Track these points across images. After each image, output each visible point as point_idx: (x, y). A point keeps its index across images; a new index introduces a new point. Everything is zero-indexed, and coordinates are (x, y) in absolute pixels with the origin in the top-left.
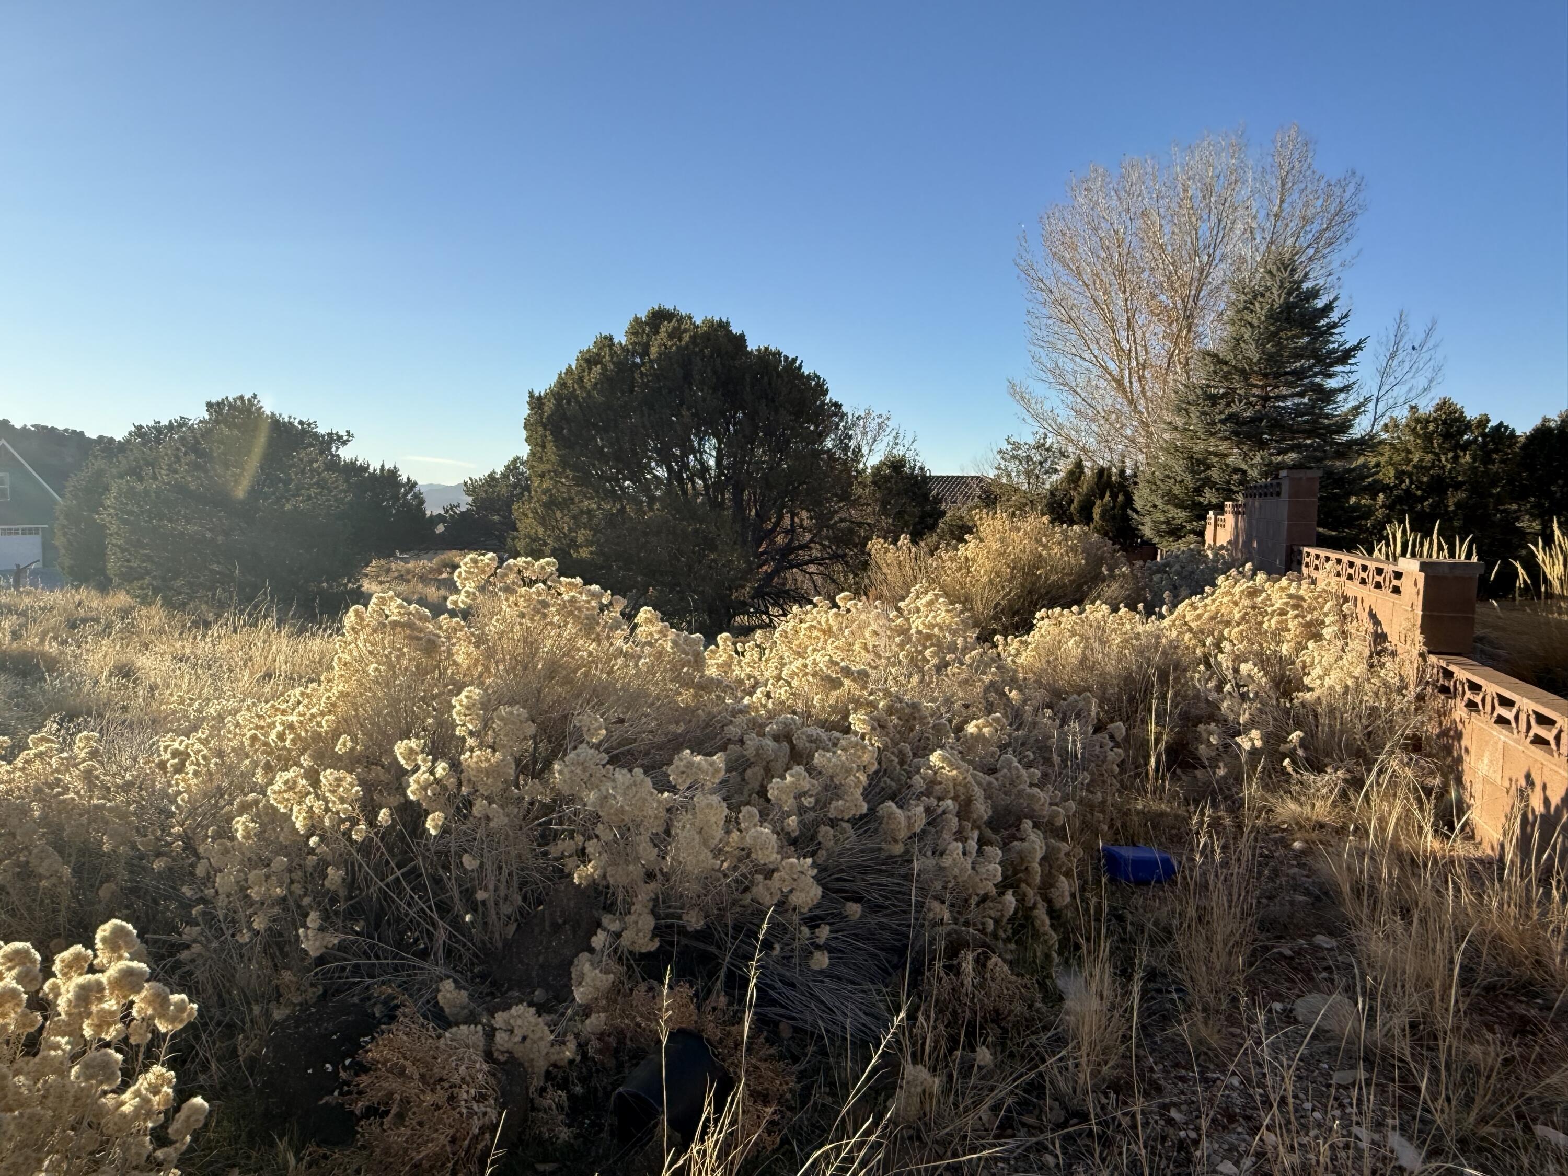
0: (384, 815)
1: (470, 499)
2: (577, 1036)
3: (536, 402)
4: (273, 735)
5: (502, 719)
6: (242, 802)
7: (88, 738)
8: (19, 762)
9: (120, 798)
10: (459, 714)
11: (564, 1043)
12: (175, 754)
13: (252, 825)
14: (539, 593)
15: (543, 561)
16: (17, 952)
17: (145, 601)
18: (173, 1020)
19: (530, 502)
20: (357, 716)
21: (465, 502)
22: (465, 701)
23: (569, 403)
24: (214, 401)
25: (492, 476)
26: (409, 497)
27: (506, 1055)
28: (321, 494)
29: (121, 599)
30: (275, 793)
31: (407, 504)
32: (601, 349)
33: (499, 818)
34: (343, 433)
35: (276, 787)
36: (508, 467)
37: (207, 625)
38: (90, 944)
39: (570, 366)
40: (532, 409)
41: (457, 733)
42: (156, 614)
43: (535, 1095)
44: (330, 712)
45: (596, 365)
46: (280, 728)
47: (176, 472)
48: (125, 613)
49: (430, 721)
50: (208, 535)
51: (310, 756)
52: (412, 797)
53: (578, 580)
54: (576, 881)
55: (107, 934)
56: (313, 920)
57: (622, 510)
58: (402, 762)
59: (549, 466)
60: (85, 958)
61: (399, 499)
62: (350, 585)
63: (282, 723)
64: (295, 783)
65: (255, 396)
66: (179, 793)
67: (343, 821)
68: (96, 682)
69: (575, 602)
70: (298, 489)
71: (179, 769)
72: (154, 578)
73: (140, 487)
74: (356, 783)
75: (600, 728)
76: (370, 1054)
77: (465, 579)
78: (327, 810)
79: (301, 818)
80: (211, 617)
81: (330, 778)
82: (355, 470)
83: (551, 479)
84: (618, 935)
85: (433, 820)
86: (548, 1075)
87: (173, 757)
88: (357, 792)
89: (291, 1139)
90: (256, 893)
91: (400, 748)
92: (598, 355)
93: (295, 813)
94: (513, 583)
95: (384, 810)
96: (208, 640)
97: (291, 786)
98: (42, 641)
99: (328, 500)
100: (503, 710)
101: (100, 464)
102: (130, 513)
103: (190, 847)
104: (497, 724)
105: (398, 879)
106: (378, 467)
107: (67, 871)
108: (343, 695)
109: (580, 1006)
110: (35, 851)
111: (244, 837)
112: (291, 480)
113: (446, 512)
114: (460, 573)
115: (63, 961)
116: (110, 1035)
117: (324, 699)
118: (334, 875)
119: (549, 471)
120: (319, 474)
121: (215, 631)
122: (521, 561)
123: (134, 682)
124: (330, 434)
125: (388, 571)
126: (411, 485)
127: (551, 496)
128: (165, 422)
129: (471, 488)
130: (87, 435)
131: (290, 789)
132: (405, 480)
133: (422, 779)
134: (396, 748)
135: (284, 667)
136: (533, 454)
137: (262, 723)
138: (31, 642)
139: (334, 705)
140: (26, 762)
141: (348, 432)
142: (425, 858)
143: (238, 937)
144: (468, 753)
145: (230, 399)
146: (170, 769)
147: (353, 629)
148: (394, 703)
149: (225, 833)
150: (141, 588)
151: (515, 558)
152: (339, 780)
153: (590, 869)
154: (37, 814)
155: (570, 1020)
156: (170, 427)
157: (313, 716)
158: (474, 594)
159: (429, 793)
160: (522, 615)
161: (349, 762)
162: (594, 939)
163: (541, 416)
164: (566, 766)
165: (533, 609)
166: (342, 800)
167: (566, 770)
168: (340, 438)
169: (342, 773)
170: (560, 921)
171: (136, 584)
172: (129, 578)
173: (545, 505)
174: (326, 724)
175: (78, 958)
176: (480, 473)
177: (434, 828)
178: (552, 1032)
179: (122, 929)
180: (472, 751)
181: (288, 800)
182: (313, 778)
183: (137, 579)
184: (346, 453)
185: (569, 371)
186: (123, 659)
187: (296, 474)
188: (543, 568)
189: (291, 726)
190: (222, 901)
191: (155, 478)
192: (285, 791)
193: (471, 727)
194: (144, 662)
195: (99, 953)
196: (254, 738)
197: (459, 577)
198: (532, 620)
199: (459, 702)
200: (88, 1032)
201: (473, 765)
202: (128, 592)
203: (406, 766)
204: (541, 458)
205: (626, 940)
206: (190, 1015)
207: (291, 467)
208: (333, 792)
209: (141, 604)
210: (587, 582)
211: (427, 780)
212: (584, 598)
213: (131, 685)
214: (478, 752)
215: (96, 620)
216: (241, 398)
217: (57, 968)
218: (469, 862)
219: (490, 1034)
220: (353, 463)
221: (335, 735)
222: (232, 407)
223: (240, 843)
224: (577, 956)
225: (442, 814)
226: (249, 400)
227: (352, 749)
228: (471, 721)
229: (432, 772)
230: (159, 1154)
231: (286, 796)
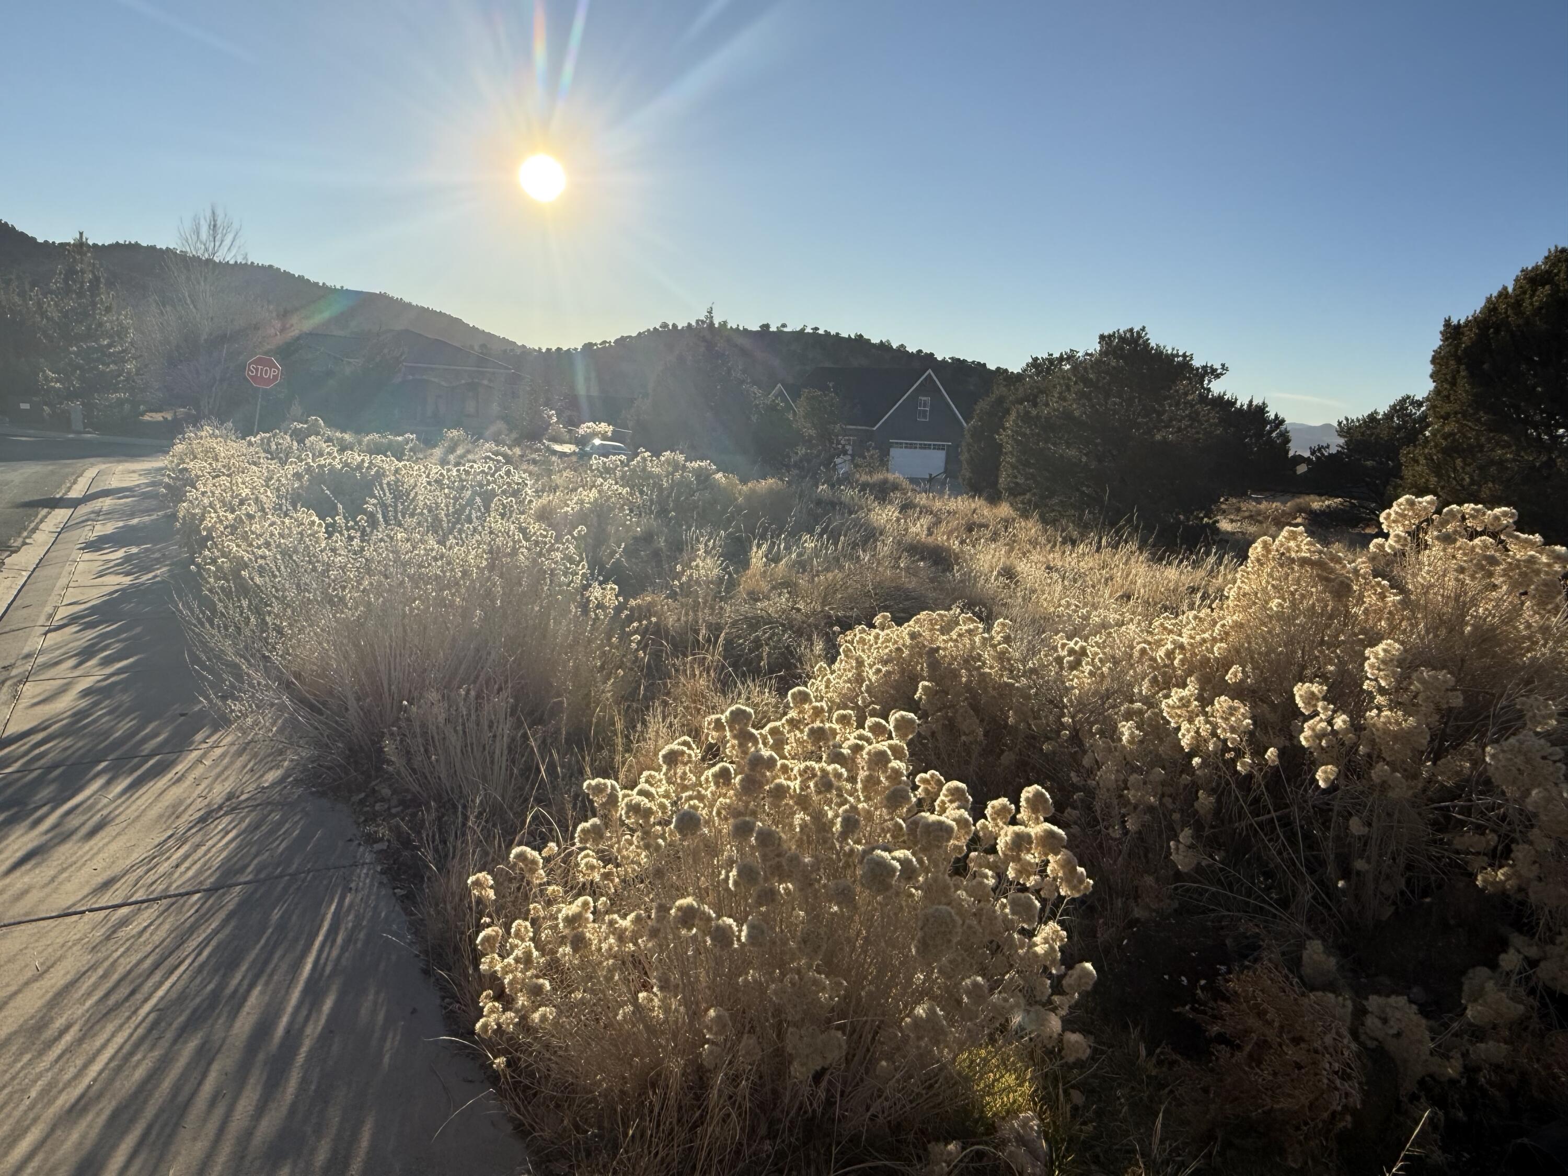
0: (1271, 753)
1: (1342, 441)
2: (1465, 1055)
3: (1452, 332)
4: (1162, 652)
5: (1422, 681)
6: (1128, 708)
7: (1003, 625)
8: (954, 635)
9: (1024, 681)
10: (1372, 666)
11: (1448, 1058)
12: (1071, 652)
13: (1137, 732)
14: (1485, 547)
15: (1497, 511)
16: (957, 789)
17: (1025, 515)
18: (1073, 888)
19: (1424, 447)
20: (1249, 648)
21: (1336, 444)
22: (1382, 654)
23: (1497, 331)
24: (1106, 334)
25: (1372, 417)
26: (1274, 435)
27: (1375, 1043)
28: (1191, 426)
29: (1005, 510)
30: (1169, 706)
31: (1271, 441)
32: (1554, 265)
33: (1401, 790)
34: (1217, 366)
35: (1170, 701)
36: (1393, 407)
37: (1074, 543)
38: (1016, 801)
39: (1505, 288)
40: (1445, 340)
41: (1365, 687)
42: (1030, 528)
43: (1405, 1099)
44: (1221, 640)
45: (1543, 285)
46: (1170, 646)
47: (1065, 399)
48: (1007, 523)
49: (1331, 668)
50: (1084, 459)
51: (1197, 679)
52: (1304, 743)
53: (1538, 538)
54: (1479, 883)
55: (1030, 795)
56: (1185, 835)
57: (1550, 463)
58: (1301, 704)
59: (1457, 407)
60: (1009, 811)
61: (1263, 436)
62: (1206, 520)
63: (1174, 642)
64: (1189, 701)
65: (1143, 329)
66: (1073, 688)
67: (1230, 750)
68: (986, 580)
69: (1535, 563)
70: (1171, 420)
71: (1075, 665)
72: (1034, 494)
73: (1034, 412)
74: (1248, 715)
75: (1550, 716)
76: (1231, 984)
77: (1394, 522)
78: (1214, 734)
79: (1188, 737)
80: (1075, 534)
81: (1224, 705)
82: (1223, 404)
83: (1457, 422)
84: (1533, 963)
85: (1325, 772)
86: (1422, 1083)
87: (1069, 655)
88: (1248, 724)
89: (1142, 1031)
90: (1134, 796)
91: (1300, 691)
92: (1548, 272)
93: (1183, 731)
94: (1455, 532)
95: (1271, 749)
96: (1074, 555)
97: (1184, 703)
98: (948, 539)
99: (1198, 433)
100: (1426, 673)
101: (1003, 390)
102: (1024, 435)
103: (1076, 737)
104: (1416, 686)
105: (1272, 820)
106: (1246, 402)
107: (980, 731)
108: (1238, 626)
109: (1470, 1024)
110: (961, 711)
111: (1129, 742)
112: (1165, 411)
113: (1313, 453)
114: (1389, 515)
115: (993, 807)
116: (1032, 881)
117: (1218, 626)
118: (1205, 800)
119: (1456, 413)
120: (1192, 406)
121: (1081, 548)
122: (1468, 507)
123: (1016, 584)
124: (1205, 367)
125: (1239, 510)
126: (1279, 422)
127: (1454, 440)
128: (1056, 355)
129: (1347, 430)
130: (988, 366)
131: (1184, 706)
132: (1272, 417)
133: (1318, 727)
134: (1295, 689)
135: (1142, 591)
136: (1437, 392)
137: (1149, 639)
138: (940, 538)
139: (1227, 634)
140: (960, 635)
141: (1223, 365)
142: (1301, 809)
143: (1111, 830)
144: (1375, 711)
145: (1121, 331)
146: (1065, 665)
147: (1258, 560)
148: (1291, 641)
149: (1111, 732)
150: (1023, 503)
151: (1460, 504)
152: (1232, 710)
153: (1501, 875)
154: (964, 680)
155: (1456, 1035)
156: (1061, 359)
157: (1204, 641)
158: (1405, 539)
159: (1324, 743)
160: (1462, 570)
161: (1238, 692)
162: (1503, 956)
163: (1457, 347)
164: (1503, 751)
165: (1476, 565)
166: (1233, 730)
167: (1501, 756)
168: (1213, 371)
169: (1237, 703)
170: (1452, 922)
171: (1020, 498)
172: (1015, 492)
173: (1444, 451)
174: (1219, 649)
175: (1004, 808)
176: (1358, 412)
177: (1325, 781)
178: (1433, 1039)
179: (1042, 795)
180: (1379, 708)
181: (1180, 716)
182: (1205, 701)
183: (1020, 494)
184: (1216, 387)
185: (1503, 294)
186: (1008, 563)
187: (1170, 406)
188: (1497, 518)
189: (1182, 647)
190: (1102, 794)
191: (1047, 405)
192: (1179, 707)
193: (1383, 683)
194: (1022, 567)
195: (1022, 810)
196: (1143, 652)
197: (1386, 519)
198: (1473, 578)
199: (1376, 654)
200: (1011, 874)
201: (1380, 725)
202: (1012, 505)
203: (1303, 710)
204: (1448, 397)
205: (1545, 971)
206: (1086, 888)
207: (1166, 398)
208: (1226, 719)
209: (1021, 516)
210: (1548, 541)
211: (1324, 729)
212: (1544, 559)
213: (1013, 586)
214: (1388, 713)
215: (986, 526)
216: (1131, 330)
217: (988, 811)
218: (1356, 826)
219: (1360, 1012)
220: (1220, 398)
221: (1225, 664)
222: (1122, 339)
223: (1124, 747)
224: (1474, 966)
225: (1335, 769)
226: (1138, 333)
227: (1242, 681)
228: (1385, 678)
229: (1330, 722)
230: (1056, 998)
231: (1179, 712)
